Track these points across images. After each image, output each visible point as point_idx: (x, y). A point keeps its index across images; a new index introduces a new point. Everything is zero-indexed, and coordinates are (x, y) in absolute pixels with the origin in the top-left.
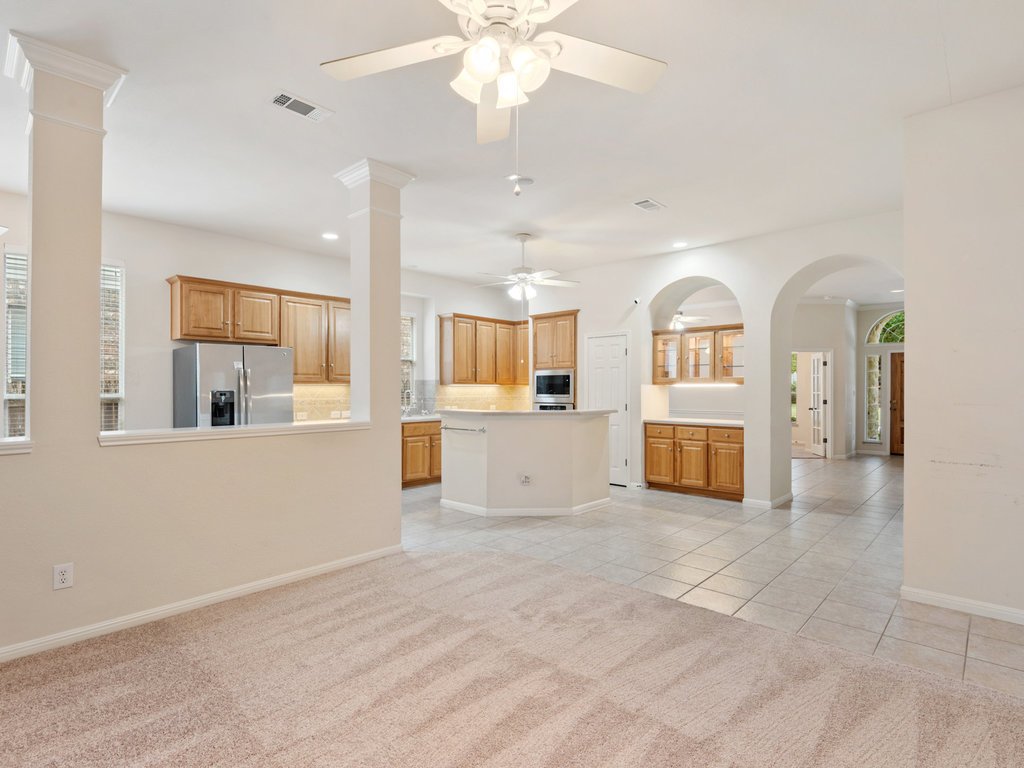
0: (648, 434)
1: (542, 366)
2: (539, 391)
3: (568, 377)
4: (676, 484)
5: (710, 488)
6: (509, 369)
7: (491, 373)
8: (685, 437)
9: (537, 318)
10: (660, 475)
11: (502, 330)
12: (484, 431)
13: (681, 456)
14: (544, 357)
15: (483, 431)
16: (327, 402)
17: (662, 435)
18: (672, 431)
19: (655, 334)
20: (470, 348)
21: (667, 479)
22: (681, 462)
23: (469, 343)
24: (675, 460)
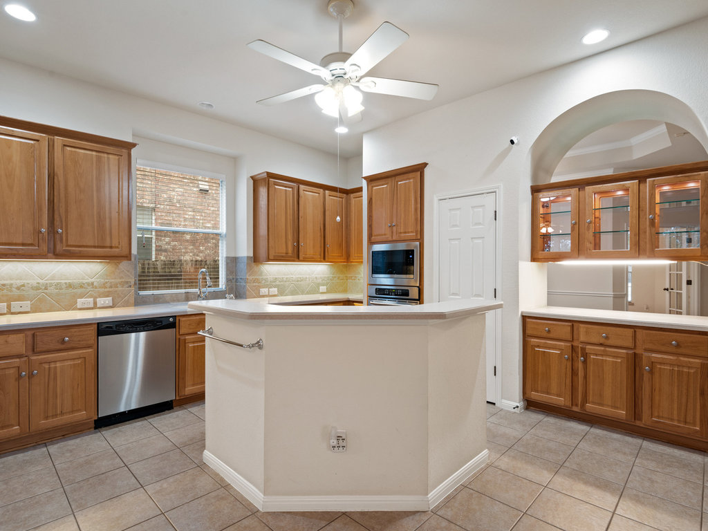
0: (529, 332)
1: (379, 239)
2: (375, 270)
3: (412, 252)
4: (575, 409)
5: (638, 423)
6: (341, 245)
7: (319, 249)
8: (594, 340)
9: (372, 180)
10: (548, 393)
11: (331, 199)
12: (260, 347)
13: (585, 369)
14: (382, 228)
15: (259, 345)
16: (70, 286)
17: (551, 335)
18: (569, 329)
19: (536, 190)
20: (290, 217)
21: (560, 401)
22: (585, 377)
23: (290, 212)
24: (574, 373)
